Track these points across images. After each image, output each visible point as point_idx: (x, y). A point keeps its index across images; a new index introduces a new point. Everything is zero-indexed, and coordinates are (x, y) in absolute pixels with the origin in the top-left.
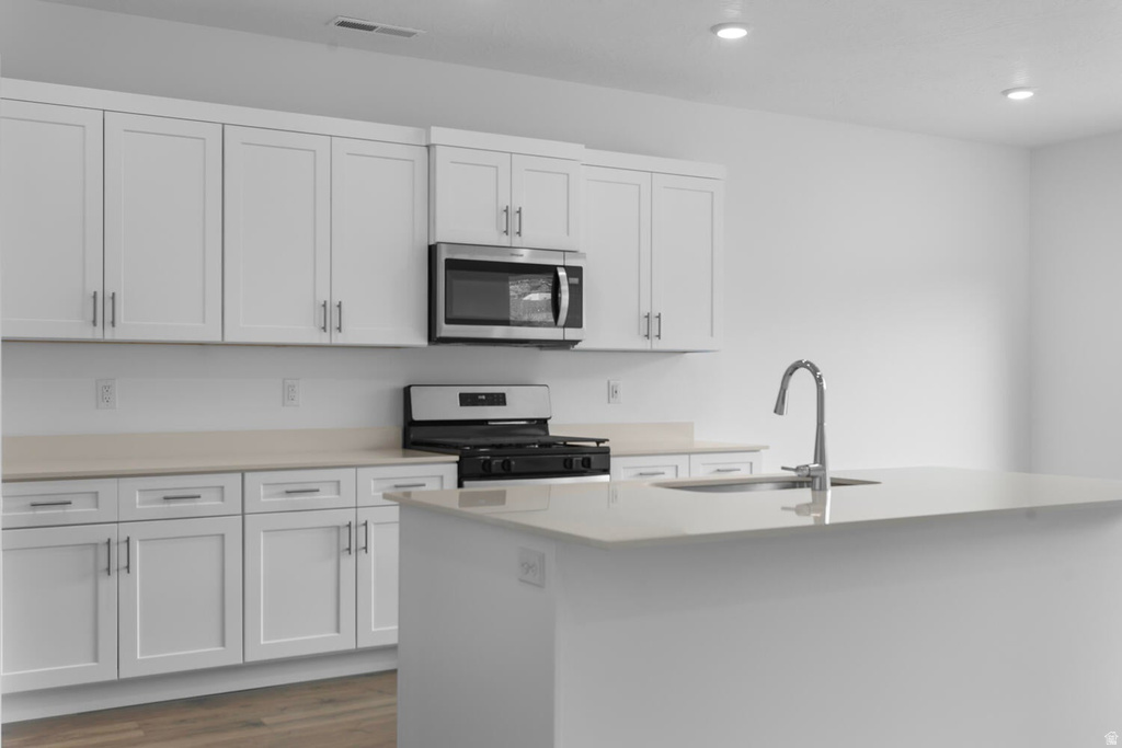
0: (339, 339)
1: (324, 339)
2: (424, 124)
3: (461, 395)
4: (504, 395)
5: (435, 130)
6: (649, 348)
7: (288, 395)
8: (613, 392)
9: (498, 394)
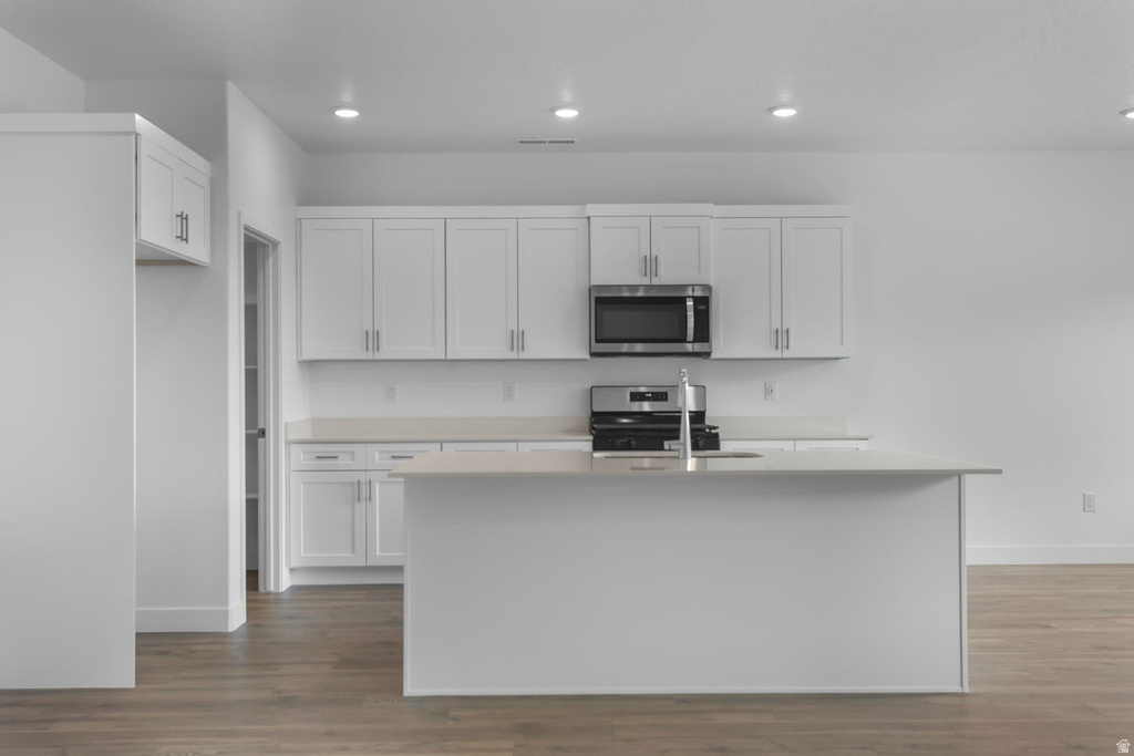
0: (523, 355)
1: (514, 355)
2: (582, 202)
3: (631, 393)
4: (666, 393)
5: (589, 206)
6: (780, 356)
7: (509, 393)
8: (769, 391)
9: (662, 393)
